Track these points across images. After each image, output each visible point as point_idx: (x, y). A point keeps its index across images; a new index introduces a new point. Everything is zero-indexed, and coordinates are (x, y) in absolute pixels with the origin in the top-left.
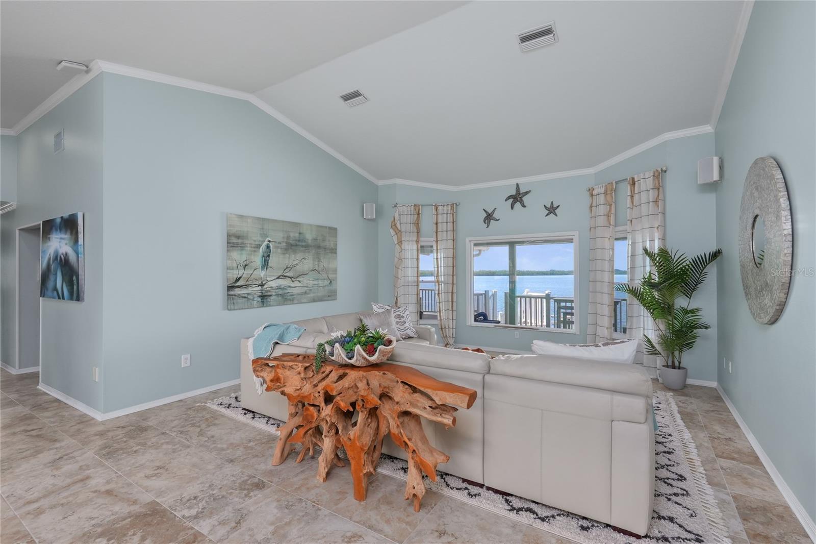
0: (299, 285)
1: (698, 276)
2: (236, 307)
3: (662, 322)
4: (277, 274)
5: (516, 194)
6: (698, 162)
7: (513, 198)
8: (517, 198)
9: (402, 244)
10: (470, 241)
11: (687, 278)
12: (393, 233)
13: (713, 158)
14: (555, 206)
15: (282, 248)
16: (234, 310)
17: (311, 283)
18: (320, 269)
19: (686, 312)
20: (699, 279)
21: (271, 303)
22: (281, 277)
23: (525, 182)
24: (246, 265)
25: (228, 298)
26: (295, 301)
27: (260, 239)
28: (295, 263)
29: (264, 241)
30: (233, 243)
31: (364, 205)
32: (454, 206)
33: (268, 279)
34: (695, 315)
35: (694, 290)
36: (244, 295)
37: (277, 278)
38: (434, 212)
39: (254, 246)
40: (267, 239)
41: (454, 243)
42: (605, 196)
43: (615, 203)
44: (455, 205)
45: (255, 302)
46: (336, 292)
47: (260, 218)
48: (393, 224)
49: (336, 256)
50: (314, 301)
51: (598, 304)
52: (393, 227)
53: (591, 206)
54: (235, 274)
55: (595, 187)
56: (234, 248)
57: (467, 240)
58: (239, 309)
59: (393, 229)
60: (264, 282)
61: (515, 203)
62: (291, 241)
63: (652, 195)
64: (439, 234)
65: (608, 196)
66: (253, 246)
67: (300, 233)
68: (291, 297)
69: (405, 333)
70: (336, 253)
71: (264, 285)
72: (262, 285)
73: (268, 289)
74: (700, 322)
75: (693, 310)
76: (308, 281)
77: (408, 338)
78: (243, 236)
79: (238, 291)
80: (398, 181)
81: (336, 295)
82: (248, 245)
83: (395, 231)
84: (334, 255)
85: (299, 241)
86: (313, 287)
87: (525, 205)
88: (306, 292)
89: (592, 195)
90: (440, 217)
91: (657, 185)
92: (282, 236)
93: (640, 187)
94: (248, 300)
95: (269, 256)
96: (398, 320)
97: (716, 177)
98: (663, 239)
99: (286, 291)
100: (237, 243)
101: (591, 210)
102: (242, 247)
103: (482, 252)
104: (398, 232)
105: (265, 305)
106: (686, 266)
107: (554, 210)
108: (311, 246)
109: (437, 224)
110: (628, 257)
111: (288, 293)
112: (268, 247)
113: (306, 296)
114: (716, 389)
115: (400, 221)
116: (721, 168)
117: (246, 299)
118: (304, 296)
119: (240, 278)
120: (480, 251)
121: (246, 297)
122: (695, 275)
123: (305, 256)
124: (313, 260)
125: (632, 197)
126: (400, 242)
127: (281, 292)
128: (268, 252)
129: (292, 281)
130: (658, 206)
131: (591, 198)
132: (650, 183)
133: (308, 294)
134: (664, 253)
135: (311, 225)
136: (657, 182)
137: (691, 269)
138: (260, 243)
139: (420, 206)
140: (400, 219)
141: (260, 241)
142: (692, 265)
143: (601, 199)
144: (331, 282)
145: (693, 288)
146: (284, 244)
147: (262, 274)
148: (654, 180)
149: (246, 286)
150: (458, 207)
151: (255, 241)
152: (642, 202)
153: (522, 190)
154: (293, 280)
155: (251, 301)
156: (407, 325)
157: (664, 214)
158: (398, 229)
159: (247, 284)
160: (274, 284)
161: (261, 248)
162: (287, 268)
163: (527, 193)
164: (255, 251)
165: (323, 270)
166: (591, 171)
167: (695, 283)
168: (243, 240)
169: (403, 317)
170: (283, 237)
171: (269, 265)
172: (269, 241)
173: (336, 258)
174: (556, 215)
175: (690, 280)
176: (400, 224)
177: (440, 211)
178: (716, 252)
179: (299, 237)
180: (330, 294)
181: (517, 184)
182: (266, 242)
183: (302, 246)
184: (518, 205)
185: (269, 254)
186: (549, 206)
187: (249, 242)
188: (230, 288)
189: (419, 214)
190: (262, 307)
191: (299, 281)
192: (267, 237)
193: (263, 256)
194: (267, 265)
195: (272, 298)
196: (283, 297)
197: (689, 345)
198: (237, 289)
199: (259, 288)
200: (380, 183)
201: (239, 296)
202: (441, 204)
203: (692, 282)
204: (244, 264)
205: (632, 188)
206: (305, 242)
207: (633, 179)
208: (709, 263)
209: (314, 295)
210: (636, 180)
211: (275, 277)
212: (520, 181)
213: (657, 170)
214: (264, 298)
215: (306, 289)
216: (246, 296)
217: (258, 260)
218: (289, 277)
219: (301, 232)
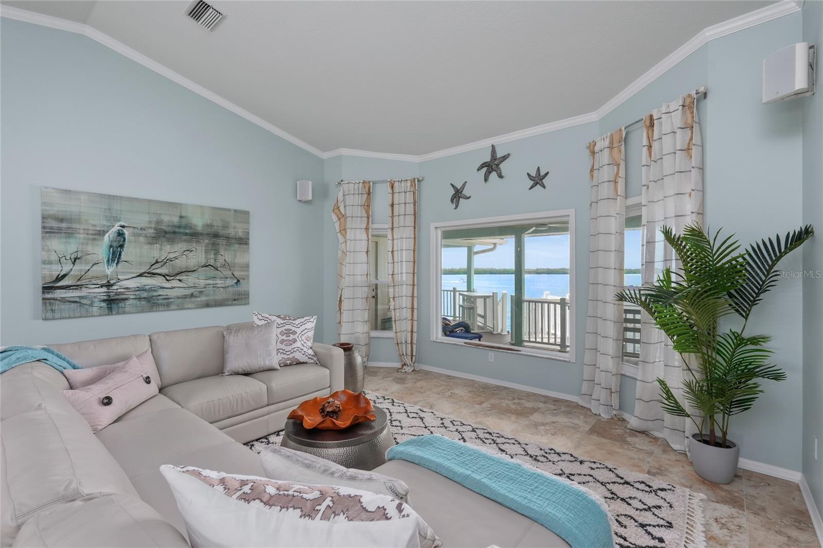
0: (180, 284)
1: (764, 278)
2: (57, 315)
3: (696, 357)
4: (138, 271)
5: (491, 160)
6: (764, 61)
7: (486, 166)
8: (492, 166)
9: (346, 232)
10: (436, 228)
11: (740, 281)
12: (334, 218)
13: (794, 47)
14: (542, 173)
15: (148, 235)
16: (54, 319)
17: (202, 282)
18: (218, 264)
19: (740, 341)
20: (764, 282)
21: (127, 309)
22: (146, 275)
23: (503, 142)
24: (75, 259)
25: (43, 303)
26: (173, 307)
27: (105, 223)
28: (172, 256)
29: (113, 226)
30: (51, 228)
31: (298, 182)
32: (417, 183)
33: (119, 277)
34: (758, 347)
35: (754, 302)
36: (72, 299)
37: (138, 276)
38: (390, 191)
39: (93, 232)
40: (119, 224)
41: (415, 231)
42: (611, 152)
43: (626, 161)
44: (417, 179)
45: (95, 309)
46: (248, 295)
47: (105, 195)
48: (336, 207)
49: (248, 248)
50: (207, 305)
51: (598, 319)
52: (335, 210)
53: (592, 170)
54: (56, 270)
55: (597, 140)
56: (53, 235)
57: (433, 226)
58: (64, 318)
59: (334, 213)
60: (112, 282)
61: (490, 173)
62: (164, 228)
63: (681, 139)
64: (396, 219)
65: (615, 150)
66: (90, 232)
67: (181, 217)
68: (165, 301)
69: (291, 356)
70: (247, 244)
71: (112, 285)
72: (109, 285)
73: (119, 291)
74: (767, 362)
75: (754, 338)
76: (197, 280)
77: (297, 364)
78: (71, 219)
79: (59, 294)
80: (344, 152)
81: (248, 297)
82: (82, 231)
83: (338, 216)
84: (245, 246)
85: (179, 227)
86: (205, 288)
87: (503, 174)
88: (192, 295)
89: (593, 153)
90: (396, 196)
91: (689, 121)
92: (147, 219)
93: (661, 130)
94: (80, 306)
95: (122, 246)
96: (284, 337)
97: (800, 82)
98: (701, 213)
99: (155, 294)
100: (60, 229)
101: (592, 176)
102: (69, 233)
103: (498, 247)
104: (342, 217)
105: (114, 313)
106: (738, 257)
107: (541, 180)
108: (202, 234)
109: (392, 205)
110: (643, 245)
111: (160, 295)
112: (120, 234)
113: (193, 299)
114: (798, 486)
115: (345, 203)
116: (812, 67)
117: (79, 304)
118: (188, 299)
119: (64, 276)
120: (495, 244)
121: (76, 302)
122: (758, 275)
123: (190, 247)
124: (206, 252)
125: (650, 147)
126: (343, 231)
127: (145, 295)
128: (119, 241)
129: (167, 280)
130: (691, 157)
131: (592, 157)
132: (677, 119)
133: (196, 297)
134: (697, 235)
135: (202, 207)
136: (689, 115)
137: (748, 263)
138: (105, 229)
139: (371, 183)
140: (344, 200)
141: (104, 226)
142: (750, 255)
143: (605, 157)
144: (238, 281)
145: (752, 299)
146: (152, 231)
147: (109, 270)
148: (684, 113)
149: (78, 287)
150: (423, 183)
151: (95, 226)
152: (664, 153)
153: (499, 154)
154: (168, 278)
155: (87, 307)
156: (298, 344)
157: (702, 169)
158: (341, 213)
159: (79, 283)
160: (132, 284)
161: (107, 235)
162: (157, 262)
163: (505, 158)
164: (94, 239)
165: (223, 266)
166: (592, 117)
167: (757, 291)
168: (71, 223)
169: (294, 333)
170: (150, 222)
171: (123, 258)
172: (123, 227)
173: (247, 251)
174: (544, 187)
175: (747, 284)
176: (345, 207)
177: (396, 189)
178: (800, 233)
179: (179, 222)
180: (236, 297)
181: (493, 146)
182: (116, 228)
183: (186, 234)
184: (494, 175)
185: (121, 243)
186: (533, 174)
187: (82, 227)
188: (47, 289)
189: (369, 194)
190: (109, 314)
191: (180, 280)
192: (119, 220)
193: (111, 246)
194: (119, 258)
195: (128, 303)
196: (149, 302)
197: (744, 404)
198: (58, 291)
199: (104, 289)
200: (325, 155)
201: (63, 300)
202: (398, 180)
203: (751, 288)
204: (73, 257)
205: (650, 133)
206: (191, 228)
207: (651, 116)
208: (786, 253)
209: (206, 298)
210: (655, 117)
211: (135, 275)
212: (496, 140)
213: (689, 95)
214: (113, 303)
215: (192, 290)
216: (78, 300)
217: (101, 250)
218: (160, 275)
219: (183, 214)
